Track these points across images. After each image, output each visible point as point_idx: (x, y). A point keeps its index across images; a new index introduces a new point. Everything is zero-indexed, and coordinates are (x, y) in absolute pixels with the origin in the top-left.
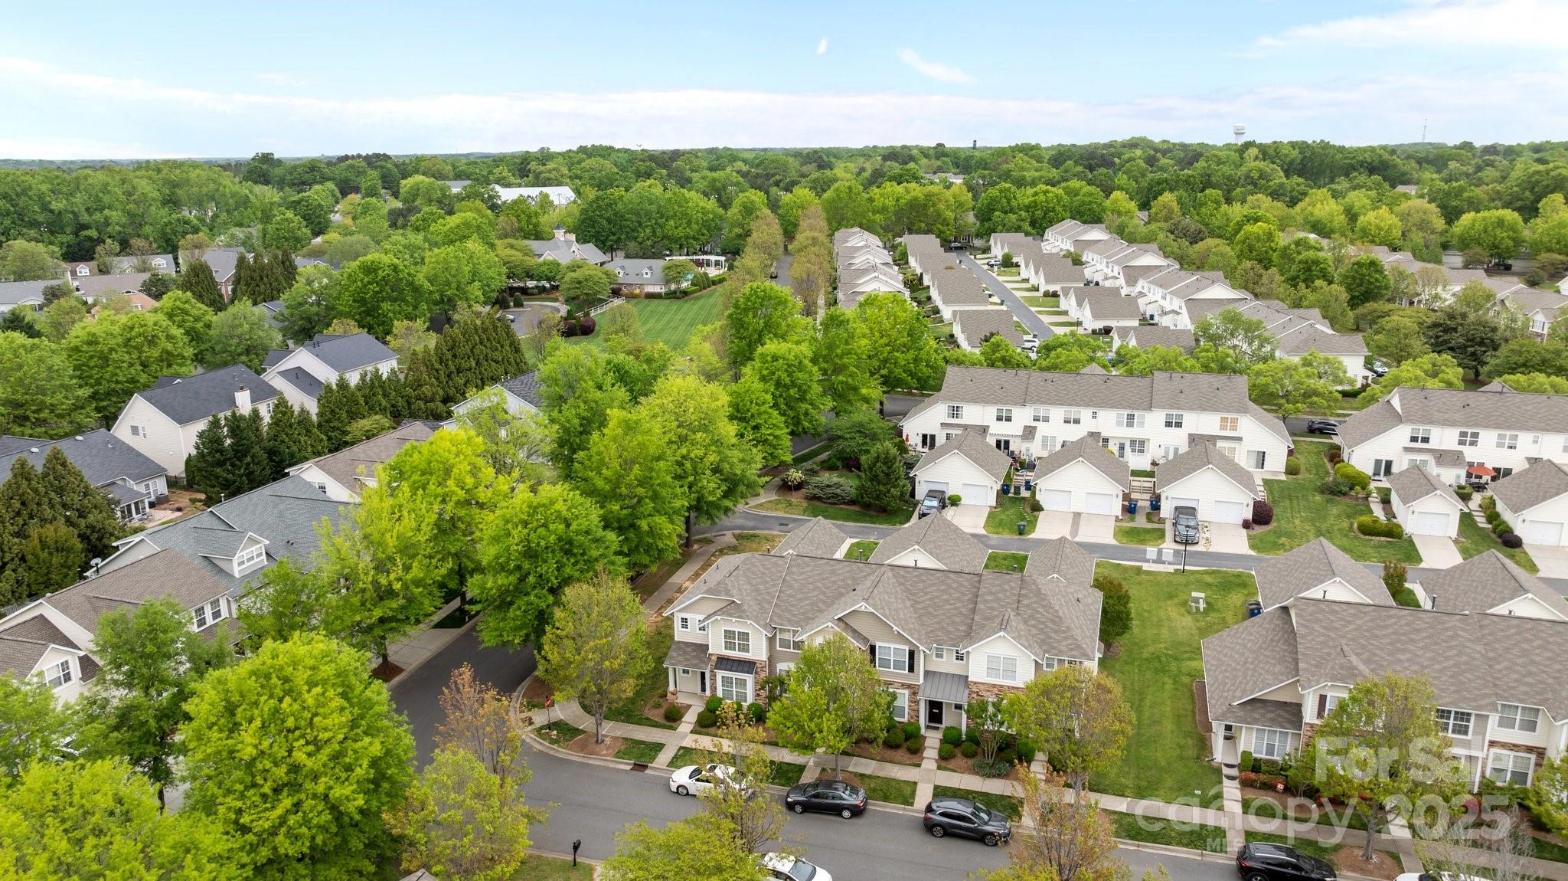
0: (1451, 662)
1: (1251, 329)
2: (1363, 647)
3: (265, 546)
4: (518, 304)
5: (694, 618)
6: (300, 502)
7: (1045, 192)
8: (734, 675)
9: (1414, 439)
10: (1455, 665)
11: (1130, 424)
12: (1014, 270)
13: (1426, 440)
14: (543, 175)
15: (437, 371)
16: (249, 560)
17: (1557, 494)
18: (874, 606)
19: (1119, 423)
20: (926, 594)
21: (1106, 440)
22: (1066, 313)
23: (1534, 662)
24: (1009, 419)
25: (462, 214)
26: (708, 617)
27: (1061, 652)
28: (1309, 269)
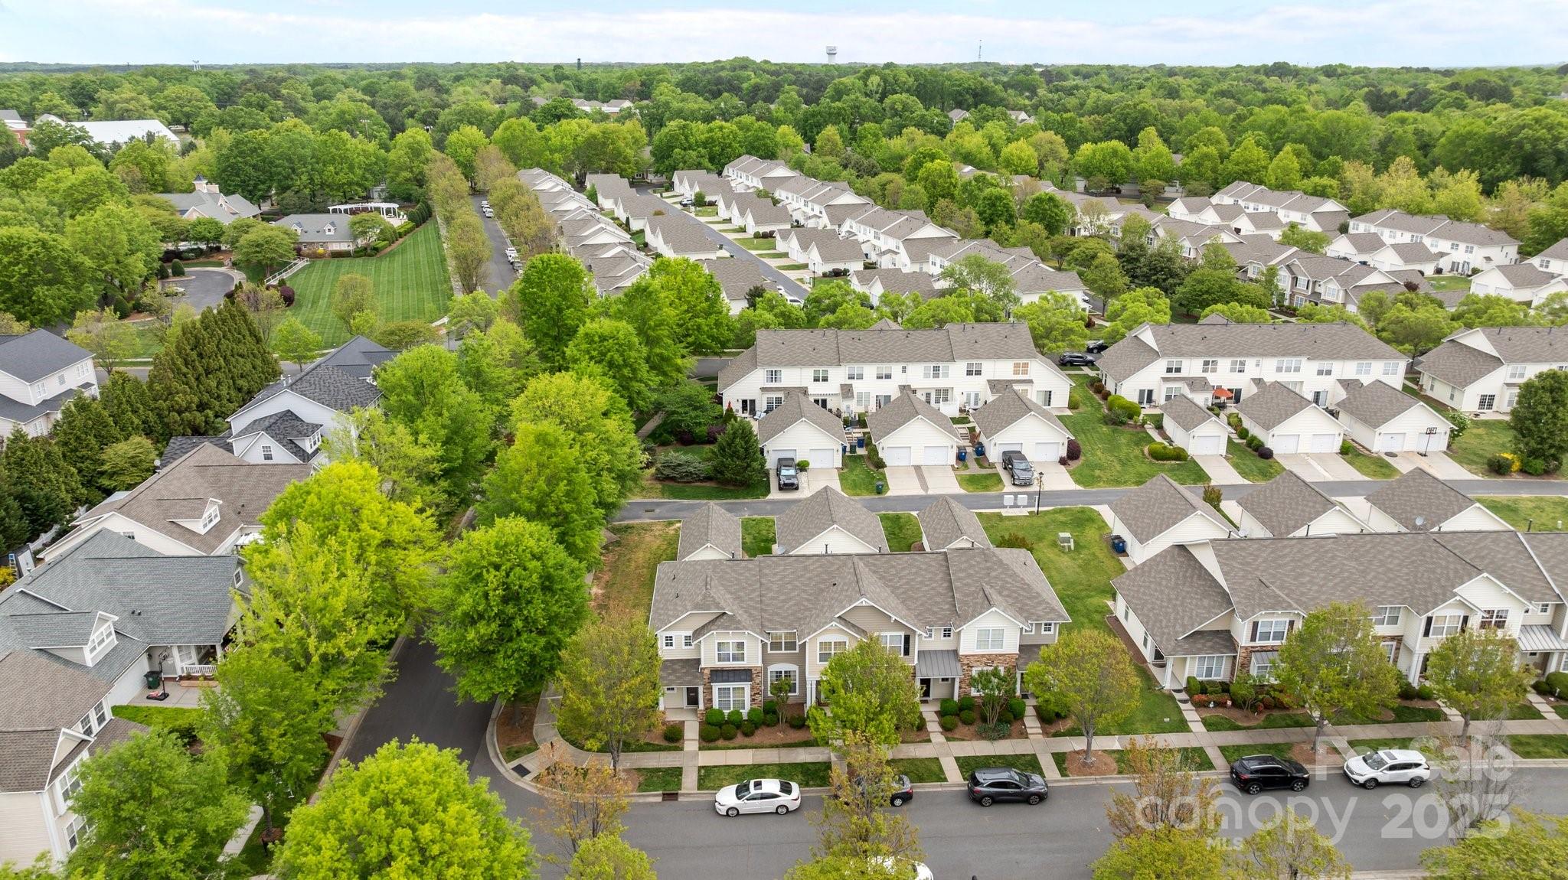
0: (1338, 580)
1: (993, 274)
2: (1274, 576)
3: (114, 624)
4: (179, 272)
5: (679, 635)
6: (134, 562)
7: (721, 128)
8: (731, 685)
9: (1169, 370)
10: (1342, 581)
11: (936, 376)
12: (710, 209)
13: (1178, 370)
14: (119, 106)
15: (185, 375)
16: (100, 643)
17: (1296, 412)
18: (871, 599)
19: (926, 376)
20: (901, 578)
21: (914, 392)
22: (785, 255)
23: (1390, 570)
24: (825, 379)
25: (85, 169)
26: (698, 633)
27: (1039, 617)
28: (994, 205)
